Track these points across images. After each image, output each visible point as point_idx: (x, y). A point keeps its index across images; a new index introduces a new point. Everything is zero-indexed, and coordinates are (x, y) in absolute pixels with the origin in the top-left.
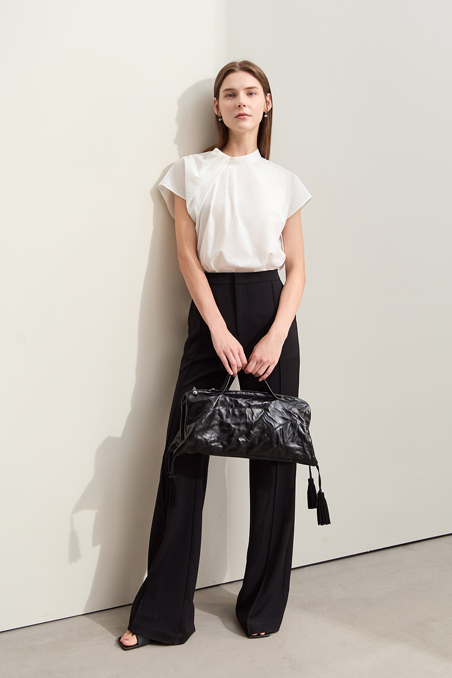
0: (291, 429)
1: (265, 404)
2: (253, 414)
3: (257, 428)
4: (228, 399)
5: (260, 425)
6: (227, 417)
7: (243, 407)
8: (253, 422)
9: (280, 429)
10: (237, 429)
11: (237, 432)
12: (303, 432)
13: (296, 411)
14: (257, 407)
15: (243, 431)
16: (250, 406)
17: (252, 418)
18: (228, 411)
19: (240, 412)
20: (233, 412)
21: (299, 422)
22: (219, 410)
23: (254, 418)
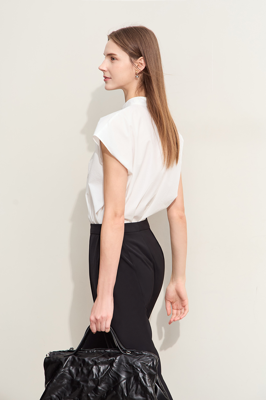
0: (134, 382)
1: (111, 359)
2: (99, 370)
3: (104, 384)
4: (76, 358)
5: (107, 380)
6: (77, 375)
7: (90, 365)
8: (99, 378)
9: (124, 383)
10: (86, 386)
11: (85, 388)
12: (145, 384)
13: (139, 364)
14: (103, 363)
15: (91, 387)
16: (96, 364)
17: (99, 375)
18: (77, 371)
19: (88, 369)
20: (82, 370)
21: (141, 375)
22: (69, 370)
23: (100, 374)
